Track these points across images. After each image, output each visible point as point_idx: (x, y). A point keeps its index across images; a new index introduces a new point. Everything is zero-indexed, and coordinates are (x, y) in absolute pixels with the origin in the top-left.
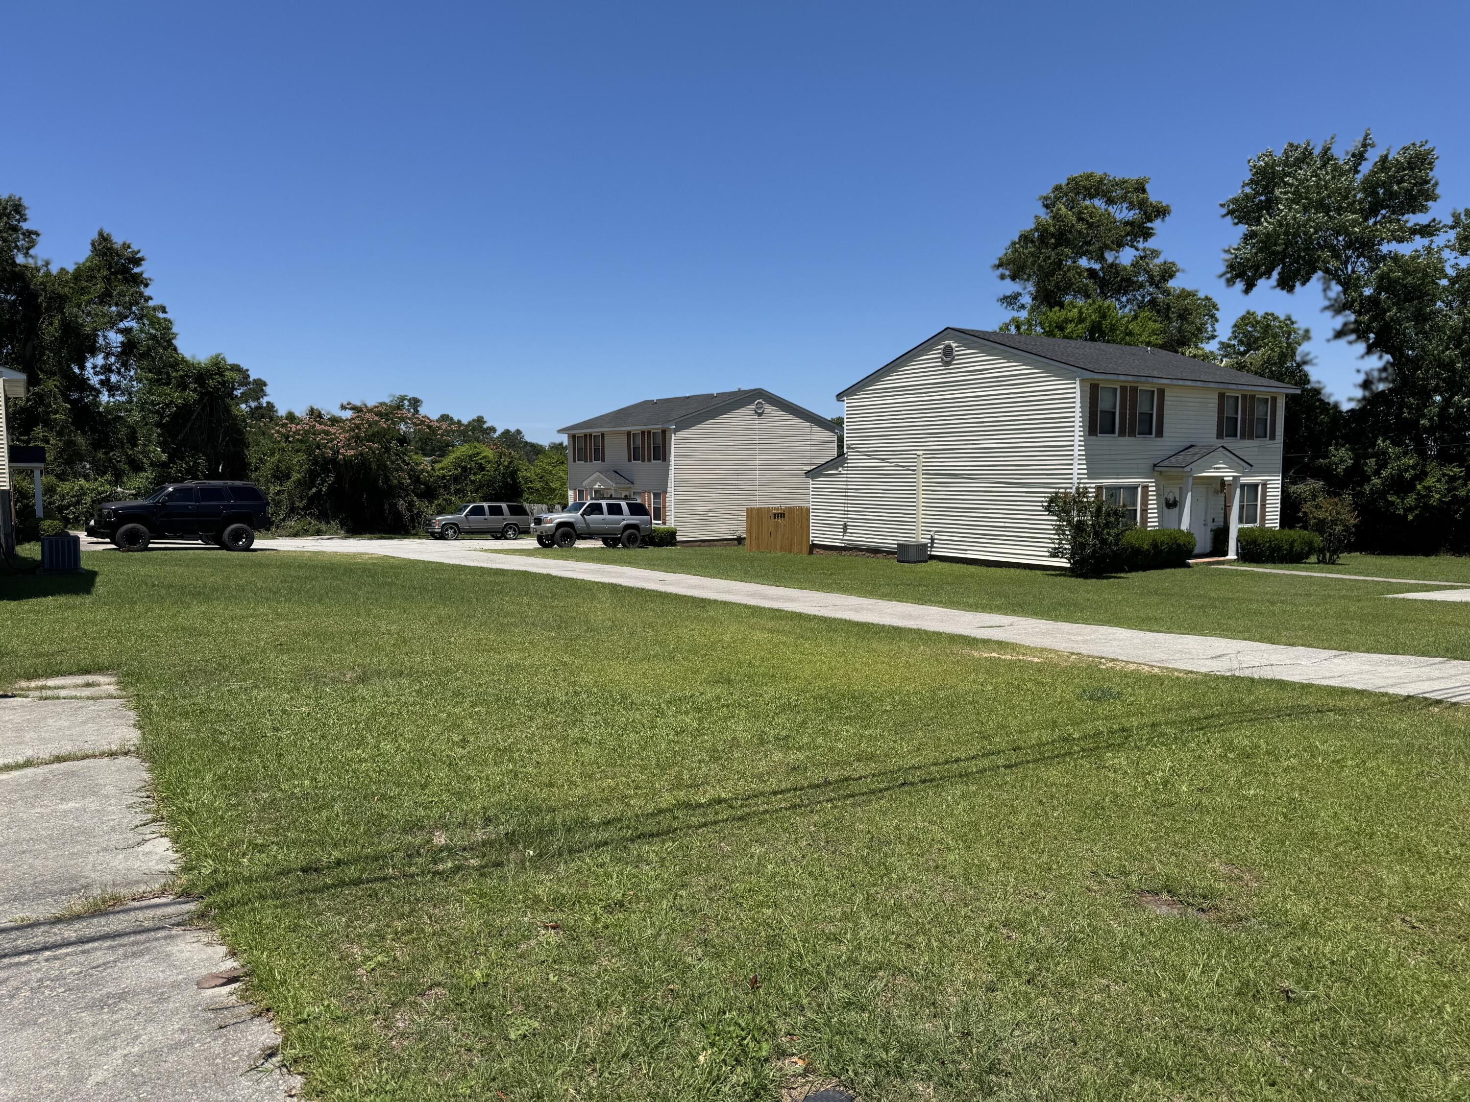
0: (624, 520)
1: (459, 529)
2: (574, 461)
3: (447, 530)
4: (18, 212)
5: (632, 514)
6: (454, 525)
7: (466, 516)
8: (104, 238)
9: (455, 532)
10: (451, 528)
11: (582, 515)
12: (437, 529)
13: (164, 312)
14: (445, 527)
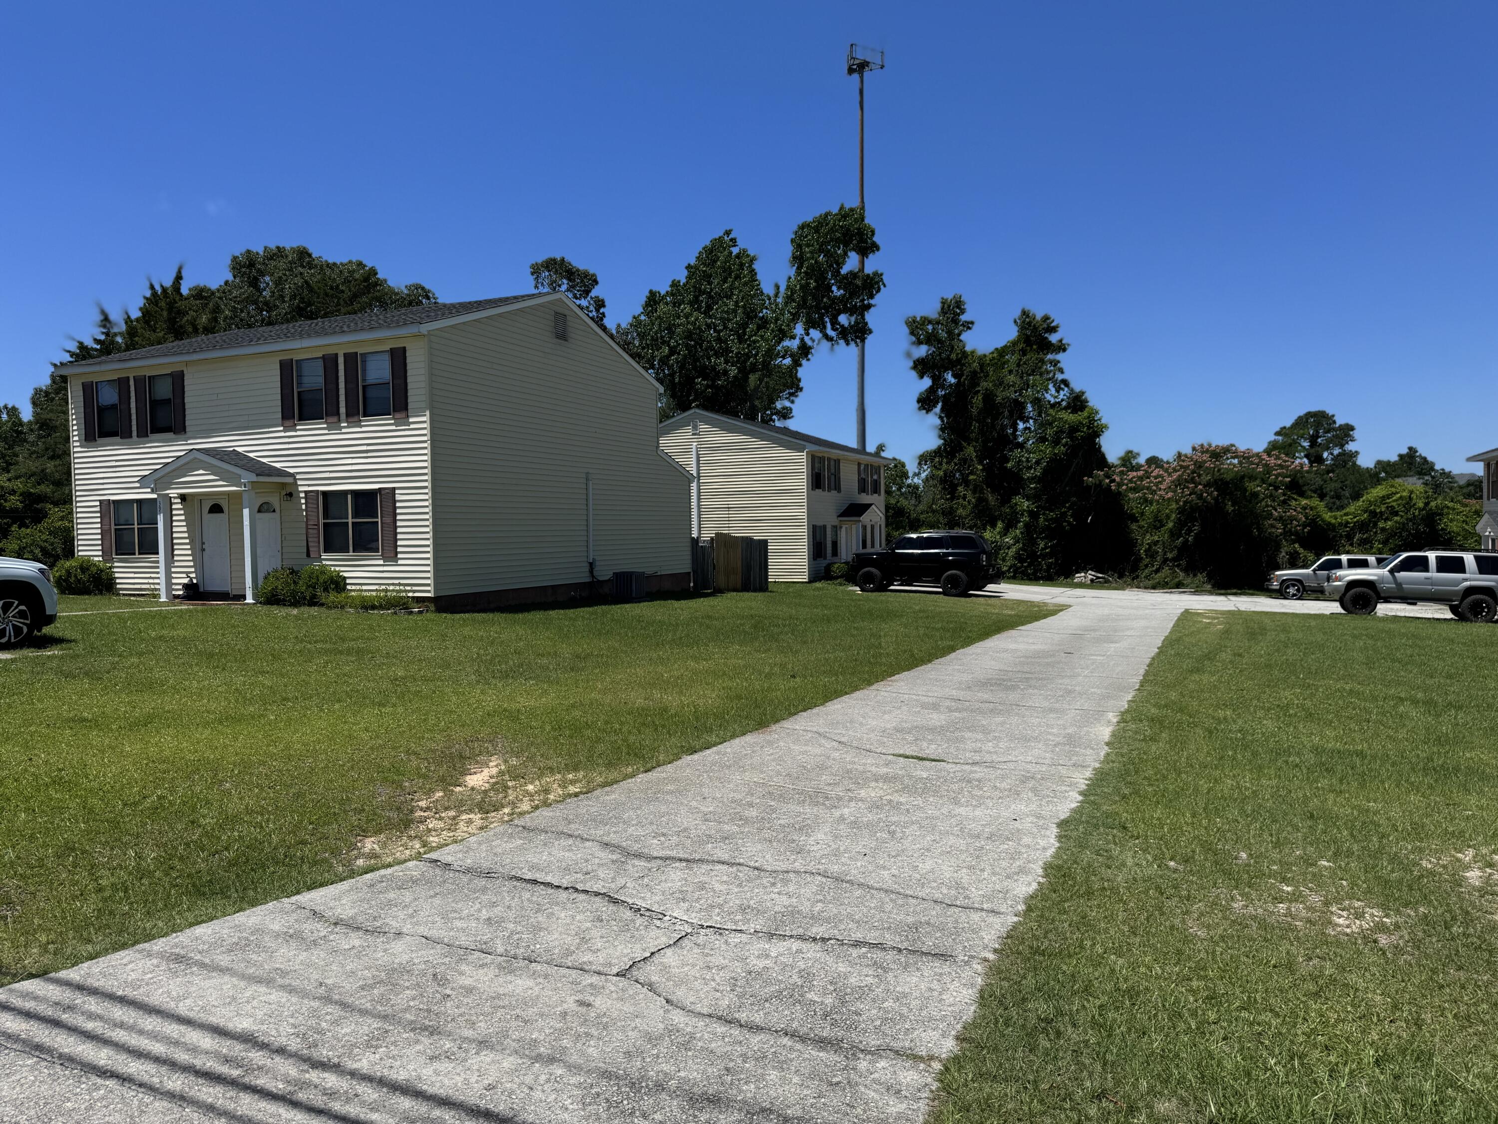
0: (1466, 580)
1: (1304, 587)
2: (1489, 499)
3: (1288, 587)
4: (958, 307)
5: (1481, 572)
6: (1297, 582)
7: (1314, 570)
8: (1025, 313)
9: (1298, 590)
10: (1294, 585)
11: (1392, 571)
12: (1275, 585)
13: (1062, 372)
14: (1286, 583)
